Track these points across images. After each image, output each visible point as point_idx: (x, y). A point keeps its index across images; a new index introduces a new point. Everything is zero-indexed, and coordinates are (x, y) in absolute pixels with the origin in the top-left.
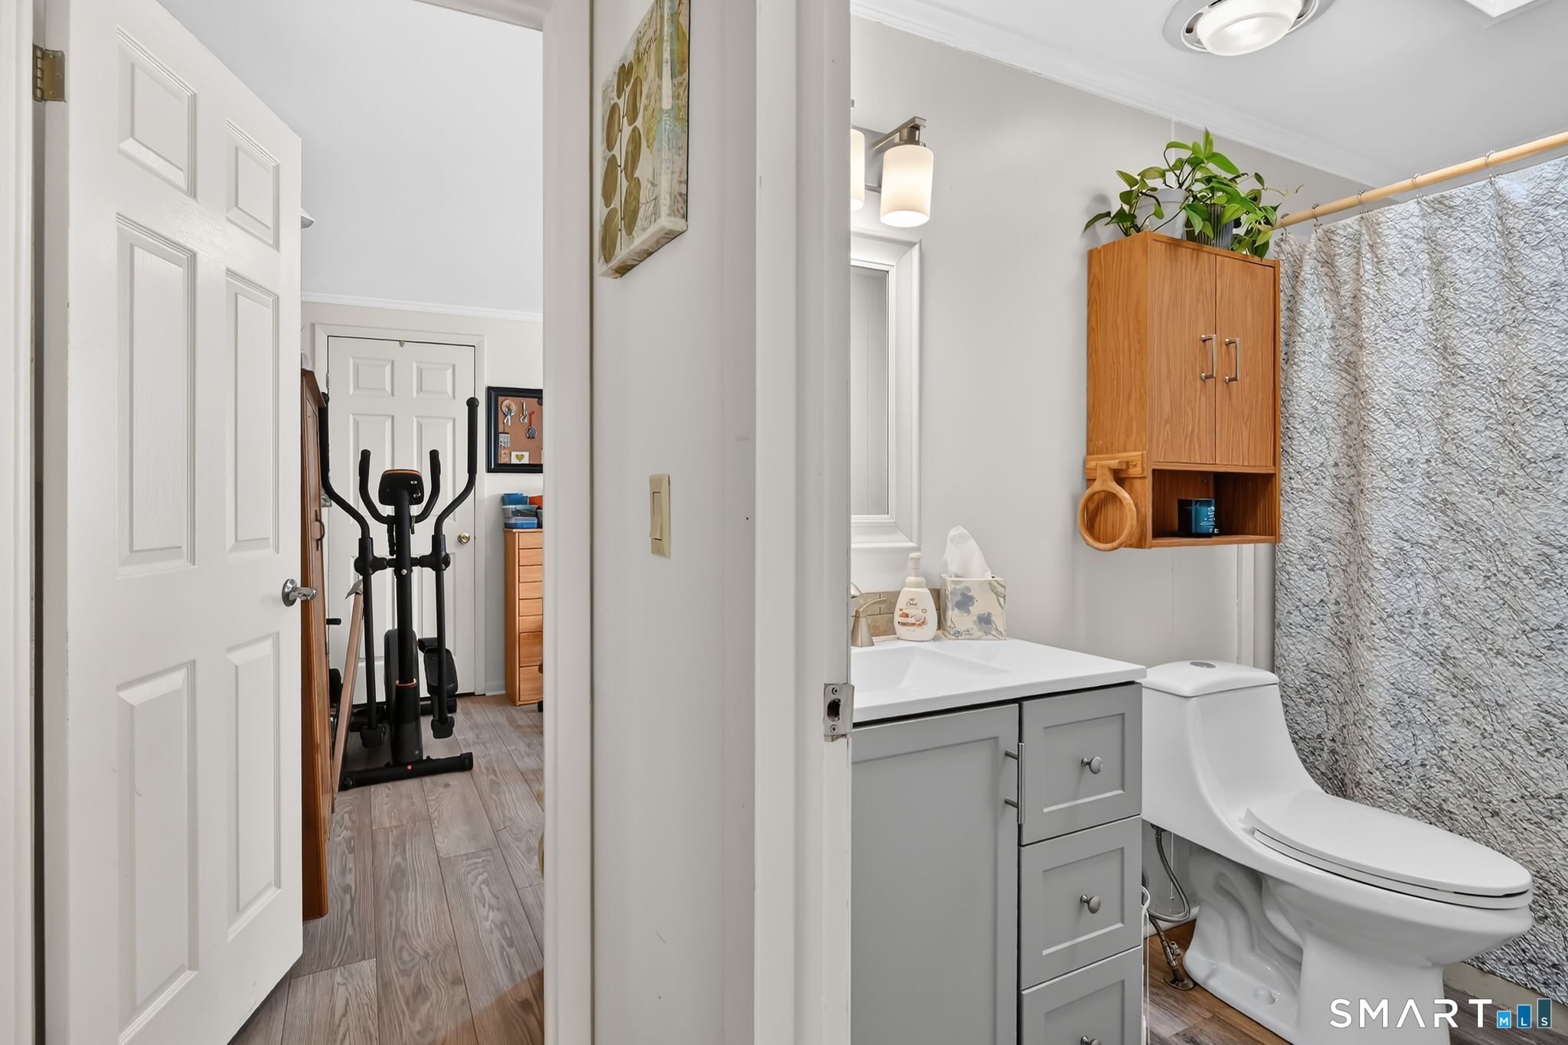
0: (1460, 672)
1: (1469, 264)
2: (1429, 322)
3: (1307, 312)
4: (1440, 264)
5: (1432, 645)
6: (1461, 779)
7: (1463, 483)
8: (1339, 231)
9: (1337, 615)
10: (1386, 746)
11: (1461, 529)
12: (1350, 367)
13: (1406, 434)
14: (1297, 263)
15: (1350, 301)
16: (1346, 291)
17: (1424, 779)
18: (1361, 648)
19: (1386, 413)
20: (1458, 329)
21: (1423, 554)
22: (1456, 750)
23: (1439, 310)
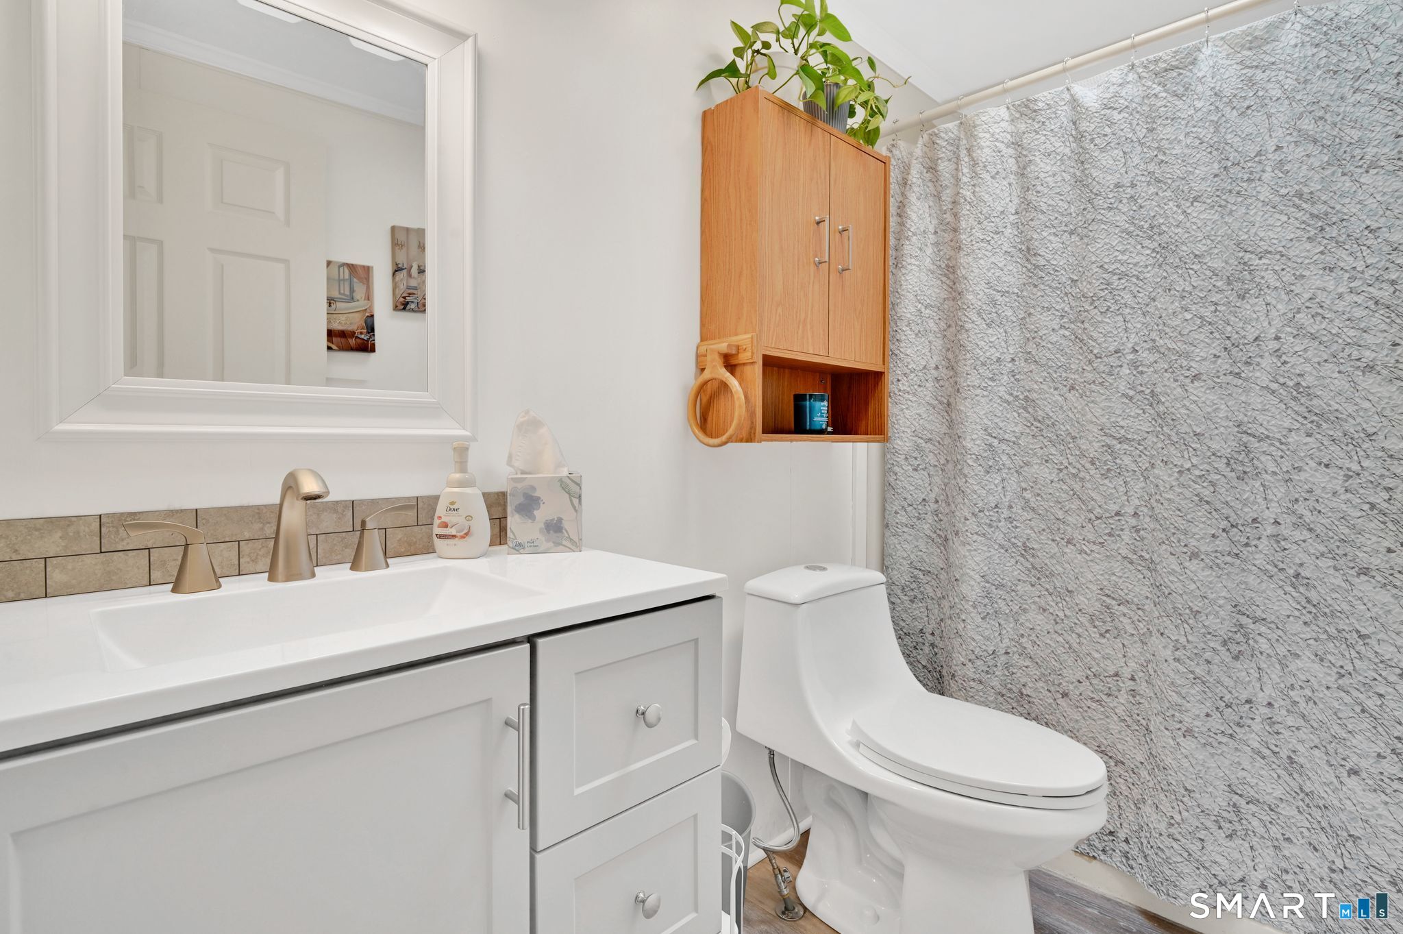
0: (1037, 562)
1: (1048, 168)
2: (1015, 225)
3: (914, 216)
4: (1025, 168)
5: (1015, 537)
6: (1037, 663)
7: (1041, 380)
8: (942, 135)
9: (936, 512)
10: (978, 638)
11: (1039, 425)
12: (950, 273)
13: (995, 334)
14: (906, 168)
15: (950, 207)
16: (947, 195)
17: (1007, 666)
18: (955, 543)
19: (979, 314)
20: (1039, 231)
21: (1008, 450)
22: (1033, 637)
23: (1024, 213)
